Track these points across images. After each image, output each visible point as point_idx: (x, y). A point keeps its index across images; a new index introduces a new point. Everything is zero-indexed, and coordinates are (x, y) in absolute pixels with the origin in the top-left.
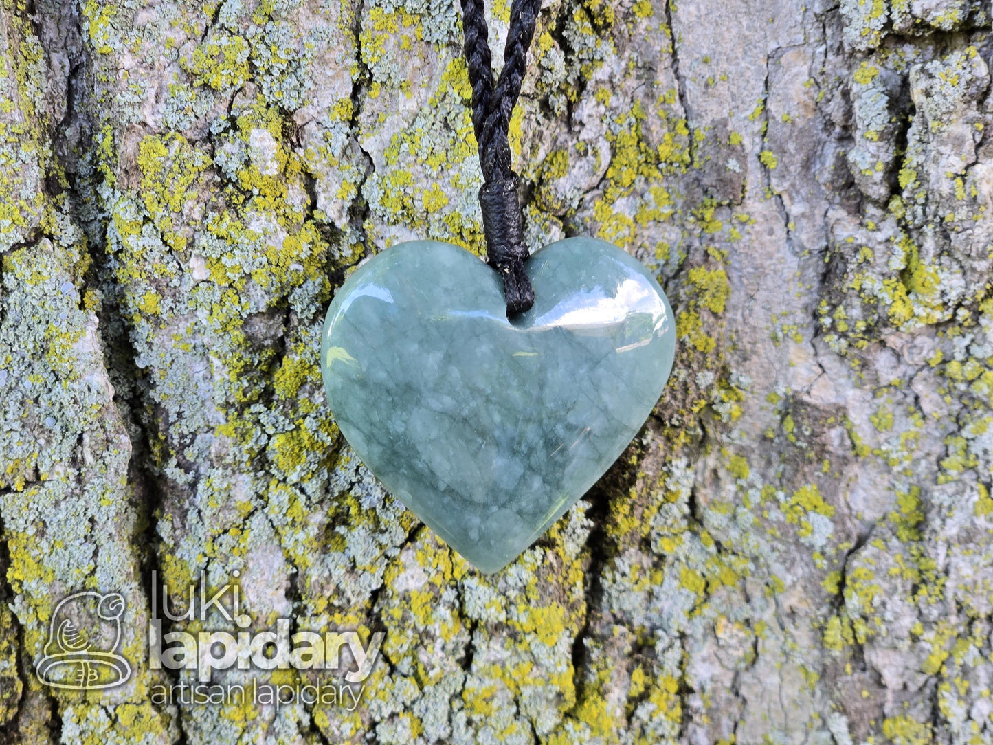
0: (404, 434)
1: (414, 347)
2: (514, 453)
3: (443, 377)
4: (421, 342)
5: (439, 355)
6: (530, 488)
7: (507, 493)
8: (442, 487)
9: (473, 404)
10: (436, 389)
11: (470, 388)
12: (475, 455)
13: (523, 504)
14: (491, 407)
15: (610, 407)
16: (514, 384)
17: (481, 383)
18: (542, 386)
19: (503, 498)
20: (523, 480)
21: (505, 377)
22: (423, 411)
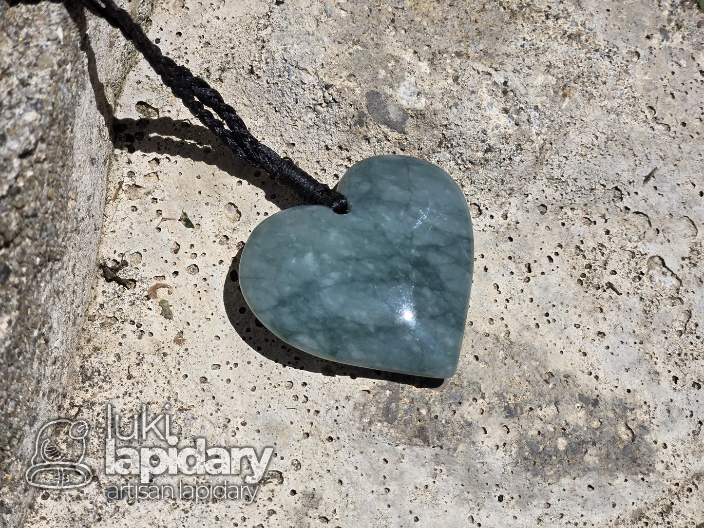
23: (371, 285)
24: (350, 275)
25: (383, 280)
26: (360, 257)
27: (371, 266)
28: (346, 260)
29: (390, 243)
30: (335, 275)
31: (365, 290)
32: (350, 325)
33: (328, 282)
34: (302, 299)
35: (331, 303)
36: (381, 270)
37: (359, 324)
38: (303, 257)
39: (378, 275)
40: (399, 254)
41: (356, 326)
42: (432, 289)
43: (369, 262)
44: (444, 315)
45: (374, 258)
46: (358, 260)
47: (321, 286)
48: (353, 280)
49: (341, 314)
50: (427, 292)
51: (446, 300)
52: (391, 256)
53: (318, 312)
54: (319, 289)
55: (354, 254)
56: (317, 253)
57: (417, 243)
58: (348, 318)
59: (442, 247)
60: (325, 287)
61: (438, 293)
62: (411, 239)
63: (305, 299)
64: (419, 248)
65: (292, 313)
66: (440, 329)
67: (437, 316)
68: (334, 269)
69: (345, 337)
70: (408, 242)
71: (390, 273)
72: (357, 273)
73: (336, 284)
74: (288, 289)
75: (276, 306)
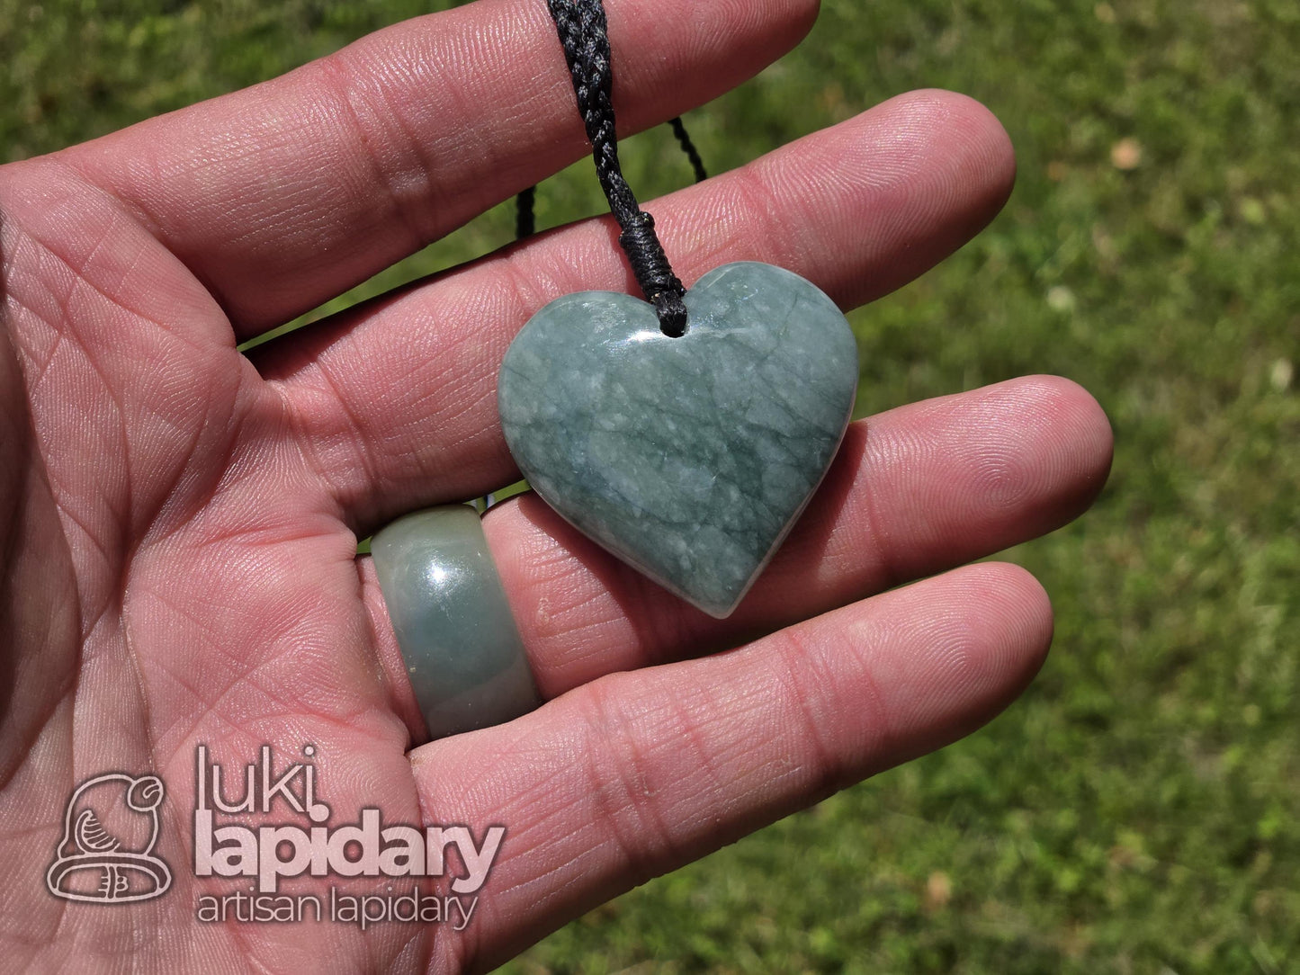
23: (661, 453)
24: (639, 426)
25: (679, 453)
26: (663, 407)
27: (672, 427)
28: (644, 403)
29: (713, 404)
30: (619, 418)
31: (651, 456)
32: (610, 495)
33: (609, 425)
34: (564, 432)
35: (599, 454)
36: (683, 438)
37: (624, 499)
38: (590, 375)
39: (676, 443)
40: (718, 424)
41: (618, 499)
42: (743, 491)
43: (672, 419)
44: (744, 532)
45: (680, 415)
46: (659, 411)
47: (596, 425)
48: (641, 435)
49: (605, 475)
50: (734, 494)
51: (756, 513)
52: (707, 424)
53: (579, 459)
54: (591, 428)
55: (657, 401)
56: (610, 378)
57: (752, 419)
58: (611, 484)
59: (784, 436)
60: (602, 430)
61: (750, 499)
62: (745, 410)
63: (567, 433)
64: (751, 428)
65: (544, 444)
66: (730, 550)
67: (733, 531)
68: (622, 410)
69: (598, 507)
70: (739, 413)
71: (694, 446)
72: (650, 427)
73: (615, 432)
74: (552, 410)
75: (529, 425)
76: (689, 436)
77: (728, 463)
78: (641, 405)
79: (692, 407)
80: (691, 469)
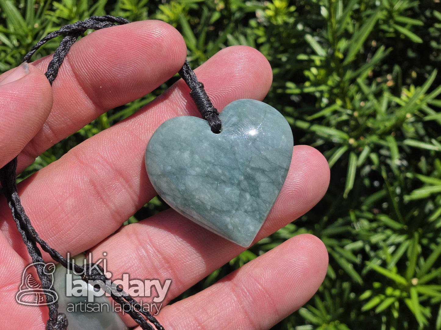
0: (186, 189)
1: (178, 152)
2: (233, 184)
3: (192, 160)
4: (180, 150)
5: (188, 152)
6: (246, 199)
7: (237, 203)
8: (209, 208)
9: (208, 168)
10: (192, 166)
11: (205, 162)
12: (216, 189)
13: (246, 207)
14: (216, 167)
15: (268, 157)
16: (223, 155)
17: (209, 159)
18: (235, 154)
19: (236, 206)
20: (241, 196)
21: (217, 154)
22: (189, 177)
23: (217, 182)
24: (206, 172)
25: (224, 182)
26: (216, 163)
27: (220, 171)
28: (208, 162)
29: (236, 160)
30: (198, 169)
31: (212, 184)
32: (197, 201)
33: (193, 173)
34: (175, 177)
35: (190, 185)
36: (225, 175)
37: (202, 202)
38: (184, 152)
39: (222, 178)
40: (239, 169)
41: (200, 203)
42: (251, 195)
43: (220, 168)
44: (253, 212)
46: (214, 165)
47: (188, 173)
48: (207, 176)
49: (194, 193)
50: (248, 196)
51: (258, 204)
52: (234, 169)
53: (182, 188)
54: (186, 175)
55: (213, 161)
56: (192, 153)
57: (253, 165)
58: (197, 197)
59: (266, 171)
60: (190, 175)
61: (254, 198)
62: (250, 161)
63: (176, 177)
64: (252, 169)
65: (167, 182)
66: (248, 220)
67: (249, 212)
68: (199, 166)
69: (192, 206)
70: (247, 163)
71: (230, 178)
72: (211, 172)
73: (197, 175)
74: (169, 168)
75: (160, 175)
76: (227, 174)
77: (245, 184)
78: (206, 164)
79: (228, 162)
80: (229, 188)
